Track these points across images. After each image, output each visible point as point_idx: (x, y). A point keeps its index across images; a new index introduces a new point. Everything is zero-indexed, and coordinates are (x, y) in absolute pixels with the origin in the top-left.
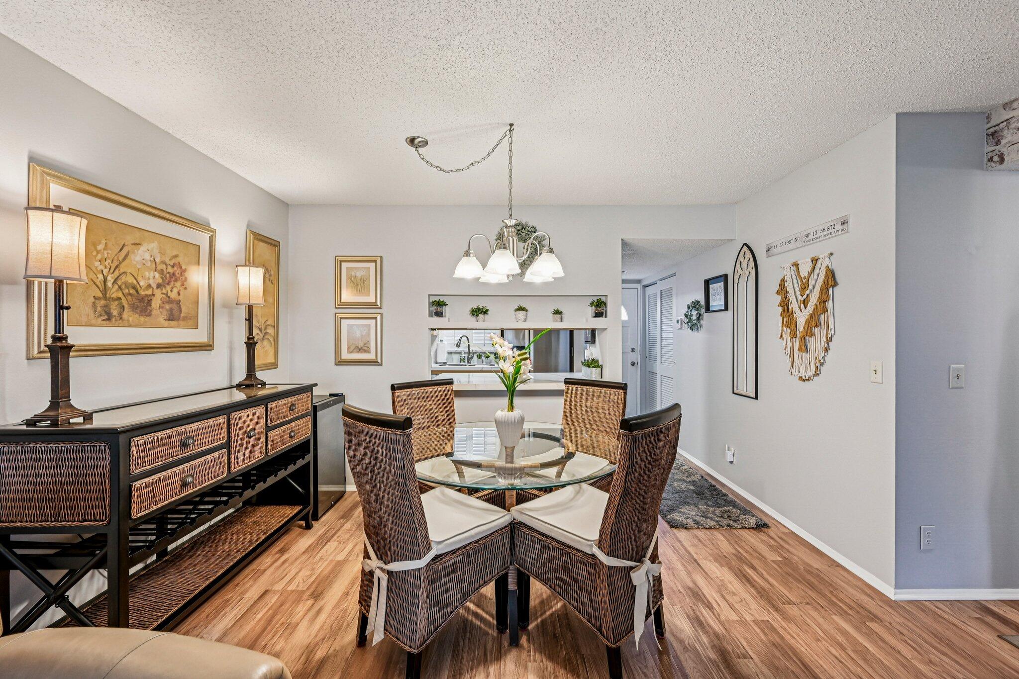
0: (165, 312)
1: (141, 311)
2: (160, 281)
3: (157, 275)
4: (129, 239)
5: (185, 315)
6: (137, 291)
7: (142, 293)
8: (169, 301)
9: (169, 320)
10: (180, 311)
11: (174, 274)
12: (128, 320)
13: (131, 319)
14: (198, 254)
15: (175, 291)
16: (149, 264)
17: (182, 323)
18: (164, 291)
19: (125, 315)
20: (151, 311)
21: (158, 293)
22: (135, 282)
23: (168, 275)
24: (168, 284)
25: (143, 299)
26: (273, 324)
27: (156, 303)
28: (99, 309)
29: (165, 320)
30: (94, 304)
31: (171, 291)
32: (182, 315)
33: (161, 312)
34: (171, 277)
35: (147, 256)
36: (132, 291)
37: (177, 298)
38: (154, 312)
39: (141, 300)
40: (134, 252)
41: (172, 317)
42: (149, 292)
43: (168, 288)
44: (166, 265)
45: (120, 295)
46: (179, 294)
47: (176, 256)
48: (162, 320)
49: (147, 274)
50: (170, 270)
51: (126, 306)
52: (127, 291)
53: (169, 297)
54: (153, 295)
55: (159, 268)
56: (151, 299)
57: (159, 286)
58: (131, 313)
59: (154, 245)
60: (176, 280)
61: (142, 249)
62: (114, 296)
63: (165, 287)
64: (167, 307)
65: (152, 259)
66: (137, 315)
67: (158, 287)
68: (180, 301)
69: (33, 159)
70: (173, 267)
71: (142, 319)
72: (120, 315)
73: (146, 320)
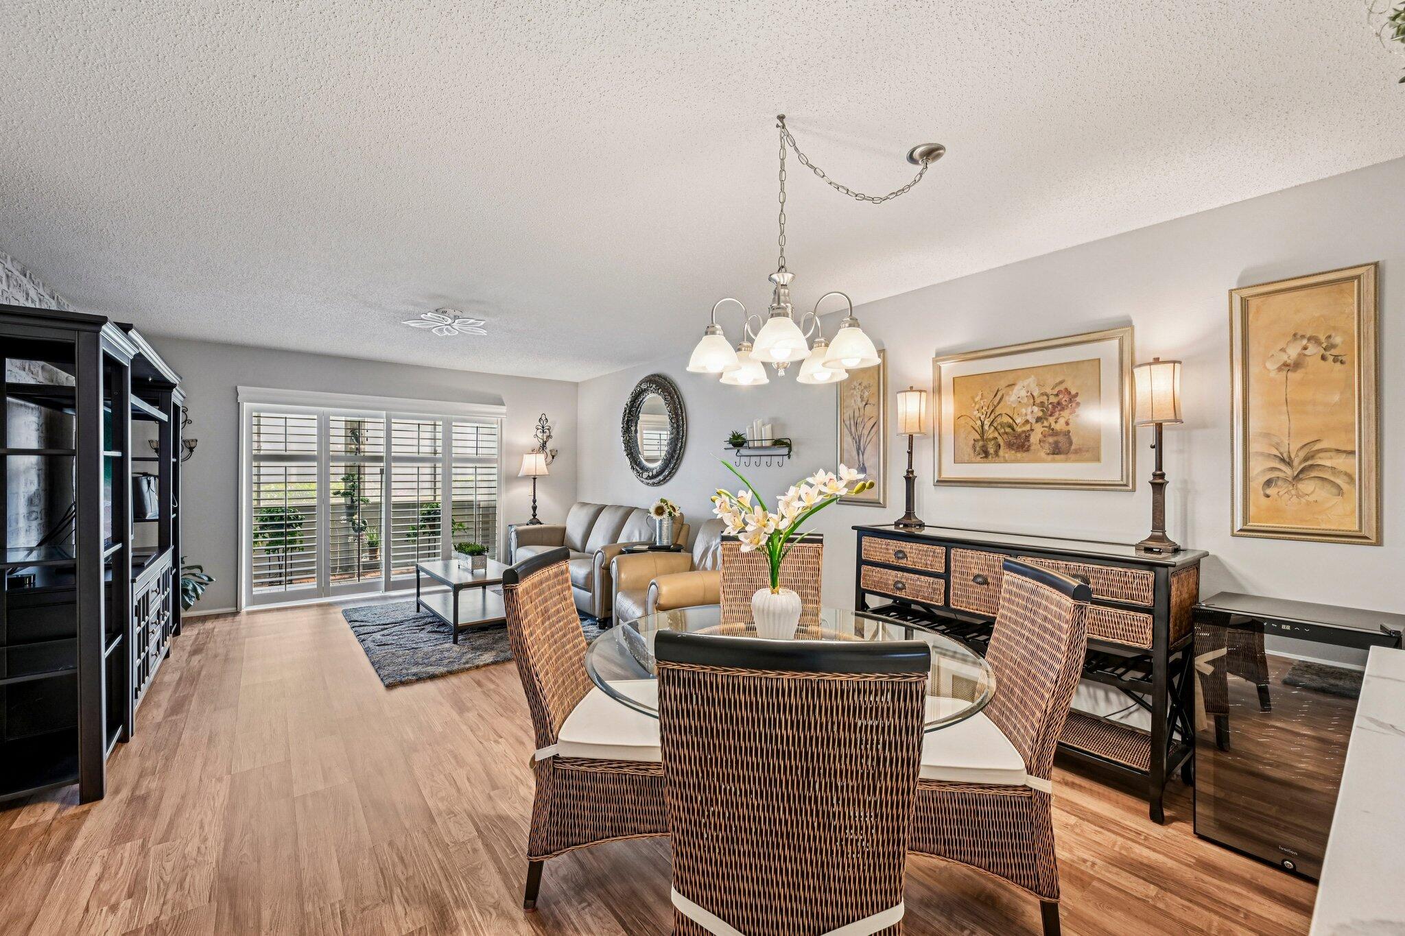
0: (1047, 446)
1: (1017, 448)
2: (1040, 414)
3: (1036, 409)
4: (1003, 383)
5: (1078, 447)
6: (1013, 429)
7: (1019, 430)
8: (1054, 433)
9: (1053, 454)
10: (1071, 443)
11: (1059, 403)
12: (1004, 457)
13: (1007, 455)
14: (1098, 370)
15: (1062, 421)
16: (1025, 400)
17: (1072, 456)
18: (1046, 424)
19: (1001, 453)
20: (1029, 446)
21: (1039, 428)
22: (1011, 421)
23: (1050, 406)
24: (1051, 415)
25: (1020, 435)
26: (1349, 448)
27: (1035, 438)
28: (978, 449)
29: (1049, 454)
30: (974, 447)
31: (1056, 422)
32: (1073, 447)
33: (1041, 446)
34: (1054, 407)
35: (1023, 393)
36: (1008, 430)
37: (1065, 428)
38: (1032, 448)
39: (1018, 436)
40: (1008, 394)
41: (1056, 451)
42: (1028, 427)
43: (1052, 420)
44: (1048, 396)
45: (996, 435)
46: (1067, 424)
47: (1061, 382)
48: (1042, 454)
49: (1024, 411)
50: (1053, 399)
51: (1002, 444)
52: (1003, 430)
53: (1053, 429)
54: (1032, 430)
55: (1038, 401)
56: (1029, 435)
57: (1038, 420)
58: (1007, 451)
59: (1031, 382)
60: (1063, 409)
61: (1016, 388)
62: (991, 436)
63: (1047, 419)
64: (1051, 440)
65: (1029, 394)
66: (1013, 452)
67: (1037, 422)
68: (1069, 432)
69: (937, 353)
70: (1057, 395)
71: (1019, 455)
72: (996, 453)
73: (1025, 454)
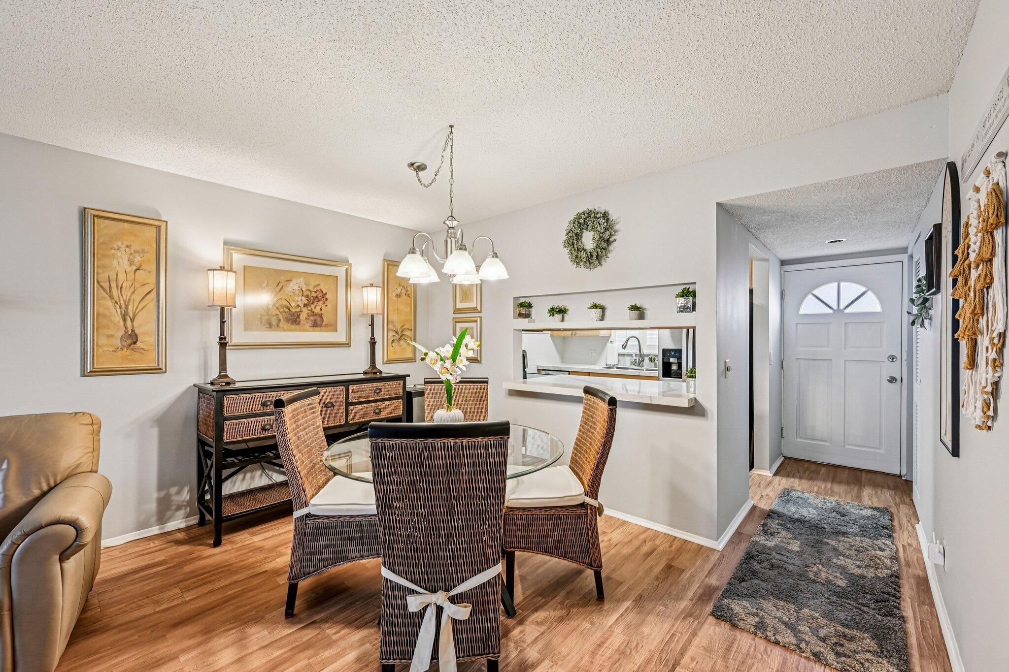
0: (310, 322)
1: (292, 322)
2: (306, 302)
3: (304, 298)
4: (283, 278)
5: (327, 323)
6: (289, 310)
7: (293, 310)
8: (314, 314)
9: (314, 327)
10: (323, 321)
11: (317, 297)
12: (283, 327)
13: (285, 327)
14: (336, 282)
15: (318, 308)
16: (298, 292)
17: (324, 328)
18: (309, 308)
19: (281, 325)
20: (300, 321)
21: (305, 311)
22: (288, 304)
23: (312, 298)
24: (312, 304)
25: (293, 314)
26: (410, 328)
27: (303, 316)
28: (264, 321)
29: (311, 327)
30: (261, 320)
31: (315, 308)
32: (324, 323)
33: (307, 322)
34: (314, 299)
35: (296, 287)
36: (286, 310)
37: (320, 312)
38: (301, 322)
39: (293, 315)
40: (286, 286)
41: (315, 325)
42: (299, 309)
43: (313, 306)
44: (311, 292)
45: (278, 312)
46: (321, 310)
47: (318, 285)
48: (308, 327)
49: (296, 298)
50: (314, 294)
51: (282, 319)
52: (282, 310)
53: (313, 312)
54: (301, 311)
55: (305, 294)
56: (300, 314)
57: (305, 305)
58: (286, 323)
59: (301, 281)
60: (319, 301)
61: (292, 284)
62: (274, 313)
63: (310, 306)
64: (312, 318)
65: (300, 288)
66: (289, 324)
67: (304, 306)
68: (322, 314)
69: (226, 243)
70: (316, 292)
71: (293, 327)
72: (278, 325)
73: (297, 326)
